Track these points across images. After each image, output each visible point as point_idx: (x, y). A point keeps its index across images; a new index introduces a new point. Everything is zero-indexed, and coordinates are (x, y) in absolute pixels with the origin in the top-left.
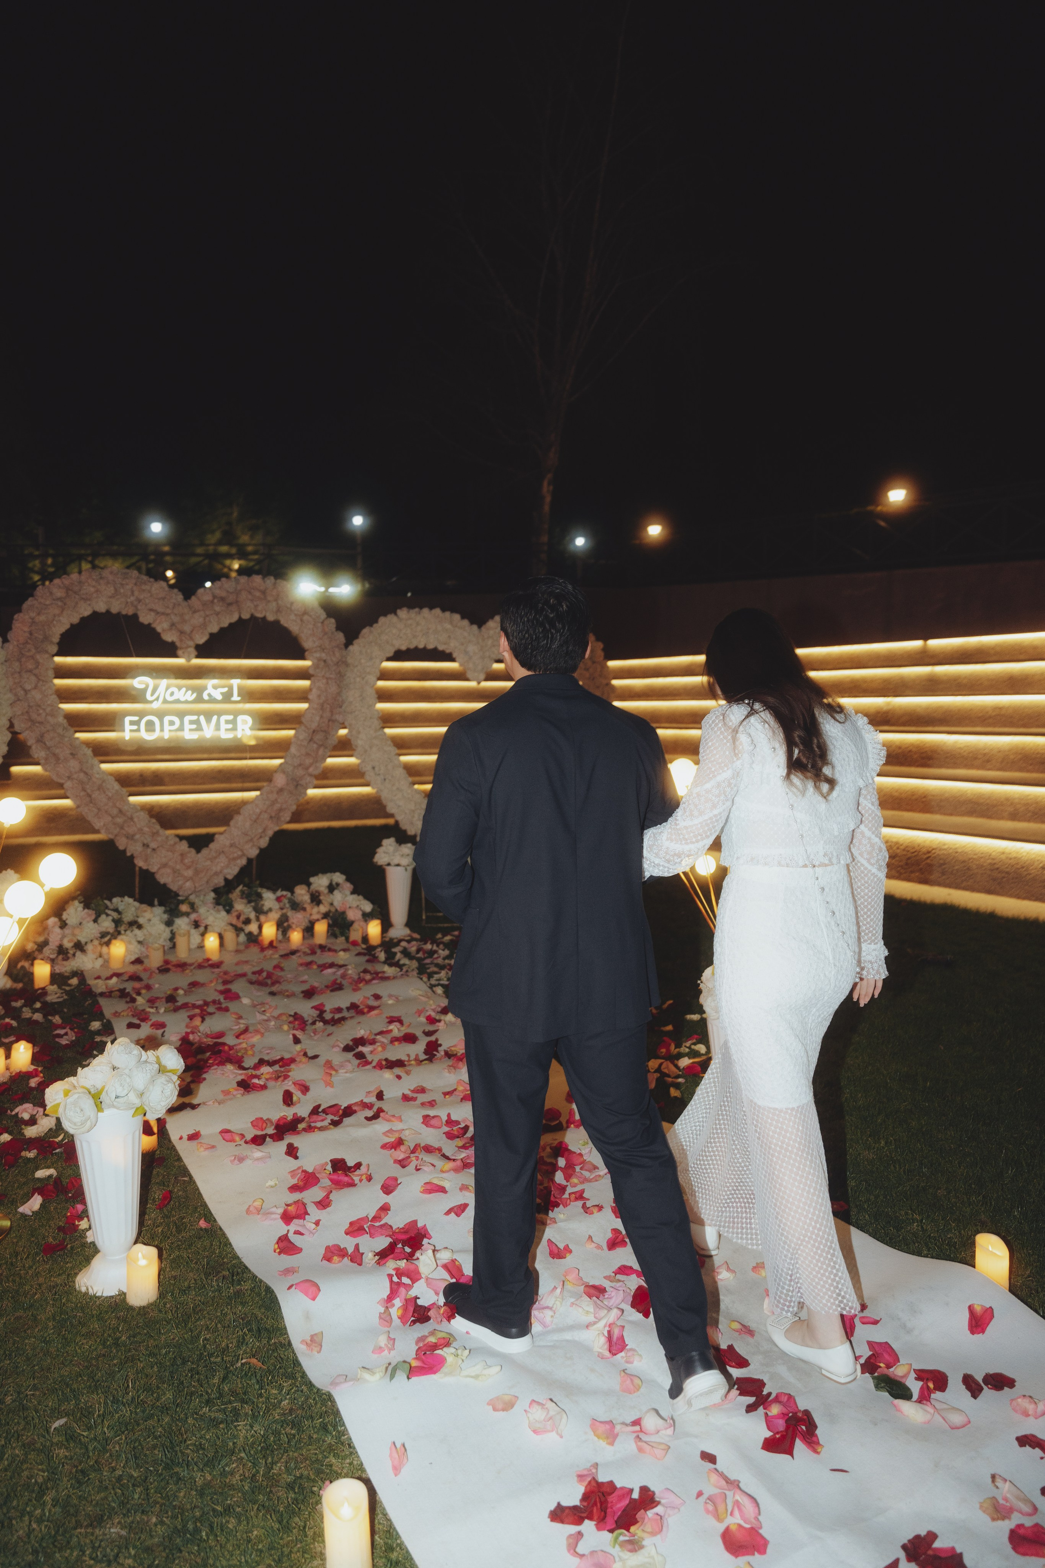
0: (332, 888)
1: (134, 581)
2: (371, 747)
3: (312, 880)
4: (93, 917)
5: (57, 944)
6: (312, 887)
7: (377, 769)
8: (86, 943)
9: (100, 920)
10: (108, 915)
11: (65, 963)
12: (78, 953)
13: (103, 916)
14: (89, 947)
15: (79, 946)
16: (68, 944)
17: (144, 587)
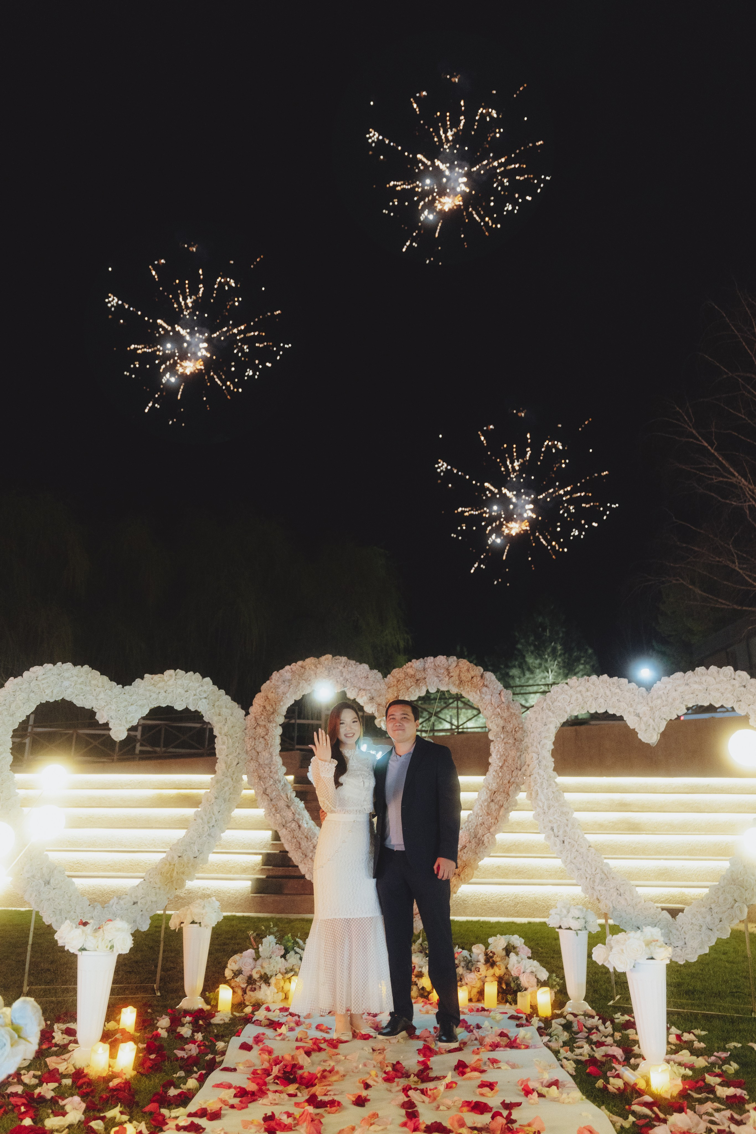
0: (509, 950)
1: (342, 665)
2: (549, 808)
3: (491, 940)
4: (282, 952)
5: (248, 974)
6: (490, 948)
7: (555, 830)
8: (271, 976)
9: (288, 956)
10: (296, 953)
11: (251, 993)
12: (264, 986)
13: (292, 953)
14: (273, 981)
15: (266, 979)
16: (256, 976)
17: (350, 668)
